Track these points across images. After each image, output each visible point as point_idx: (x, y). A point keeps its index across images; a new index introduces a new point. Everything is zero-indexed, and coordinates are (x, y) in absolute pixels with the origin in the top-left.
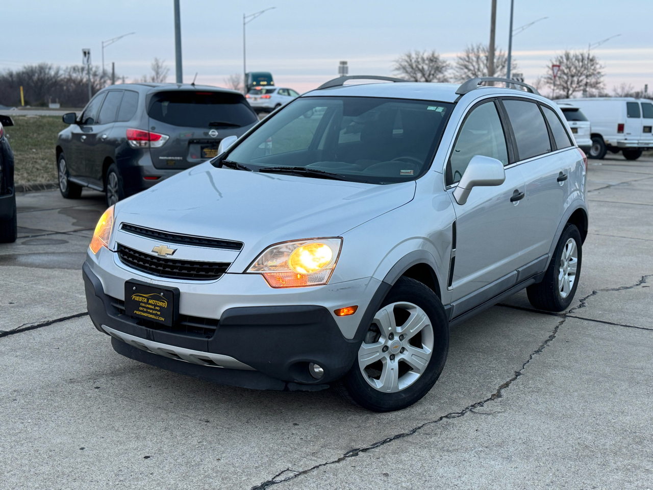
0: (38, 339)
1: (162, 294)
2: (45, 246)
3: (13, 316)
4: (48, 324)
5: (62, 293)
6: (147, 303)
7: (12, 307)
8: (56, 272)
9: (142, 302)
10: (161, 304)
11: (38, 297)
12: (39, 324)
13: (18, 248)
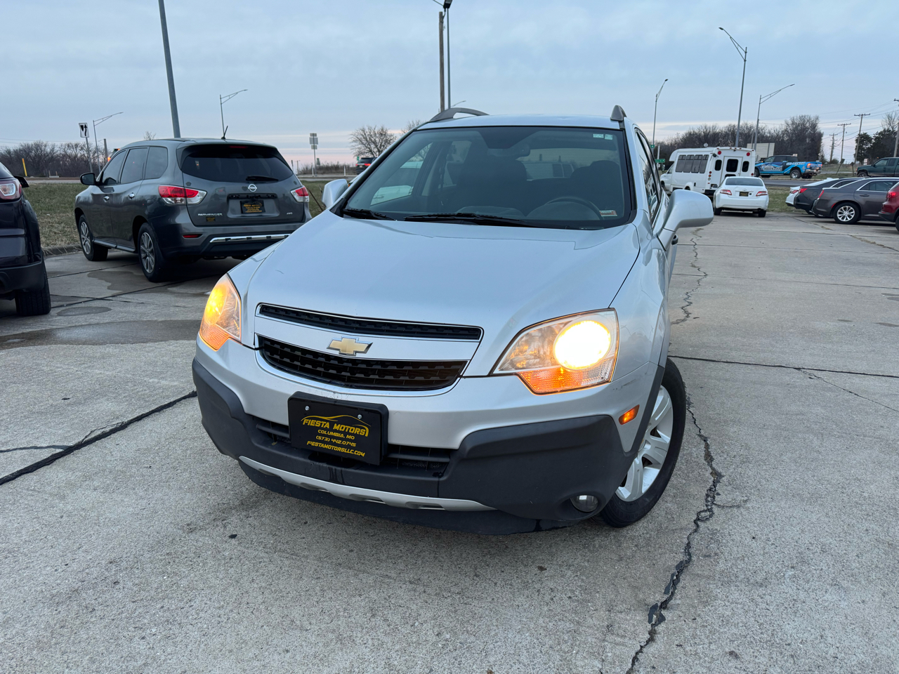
0: (117, 454)
1: (360, 416)
2: (86, 316)
3: (73, 419)
4: (123, 426)
5: (127, 377)
6: (331, 429)
7: (68, 405)
8: (110, 349)
9: (320, 428)
10: (357, 431)
11: (98, 387)
12: (111, 428)
13: (54, 321)
